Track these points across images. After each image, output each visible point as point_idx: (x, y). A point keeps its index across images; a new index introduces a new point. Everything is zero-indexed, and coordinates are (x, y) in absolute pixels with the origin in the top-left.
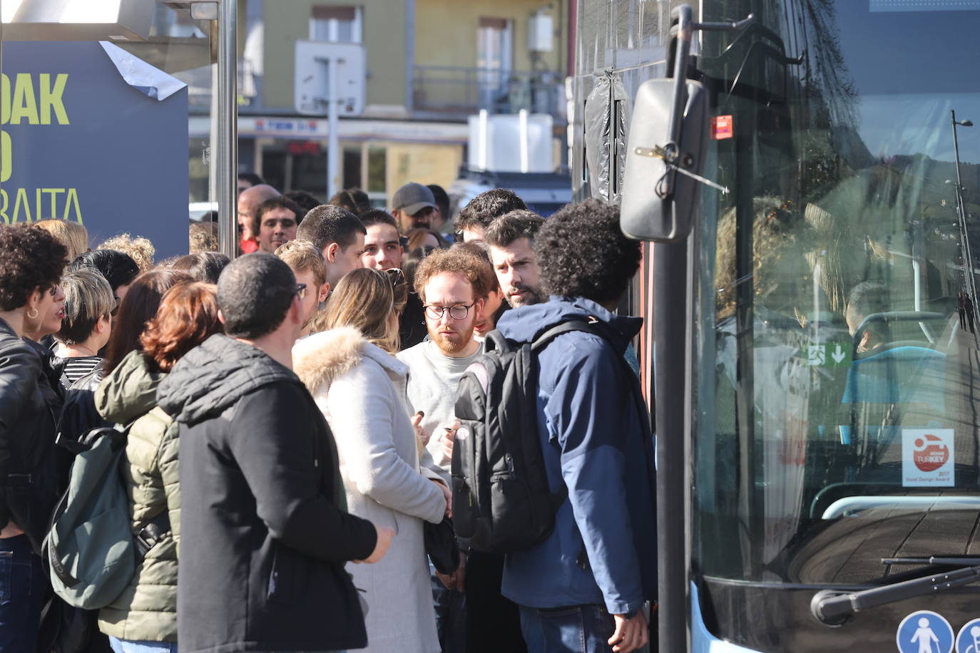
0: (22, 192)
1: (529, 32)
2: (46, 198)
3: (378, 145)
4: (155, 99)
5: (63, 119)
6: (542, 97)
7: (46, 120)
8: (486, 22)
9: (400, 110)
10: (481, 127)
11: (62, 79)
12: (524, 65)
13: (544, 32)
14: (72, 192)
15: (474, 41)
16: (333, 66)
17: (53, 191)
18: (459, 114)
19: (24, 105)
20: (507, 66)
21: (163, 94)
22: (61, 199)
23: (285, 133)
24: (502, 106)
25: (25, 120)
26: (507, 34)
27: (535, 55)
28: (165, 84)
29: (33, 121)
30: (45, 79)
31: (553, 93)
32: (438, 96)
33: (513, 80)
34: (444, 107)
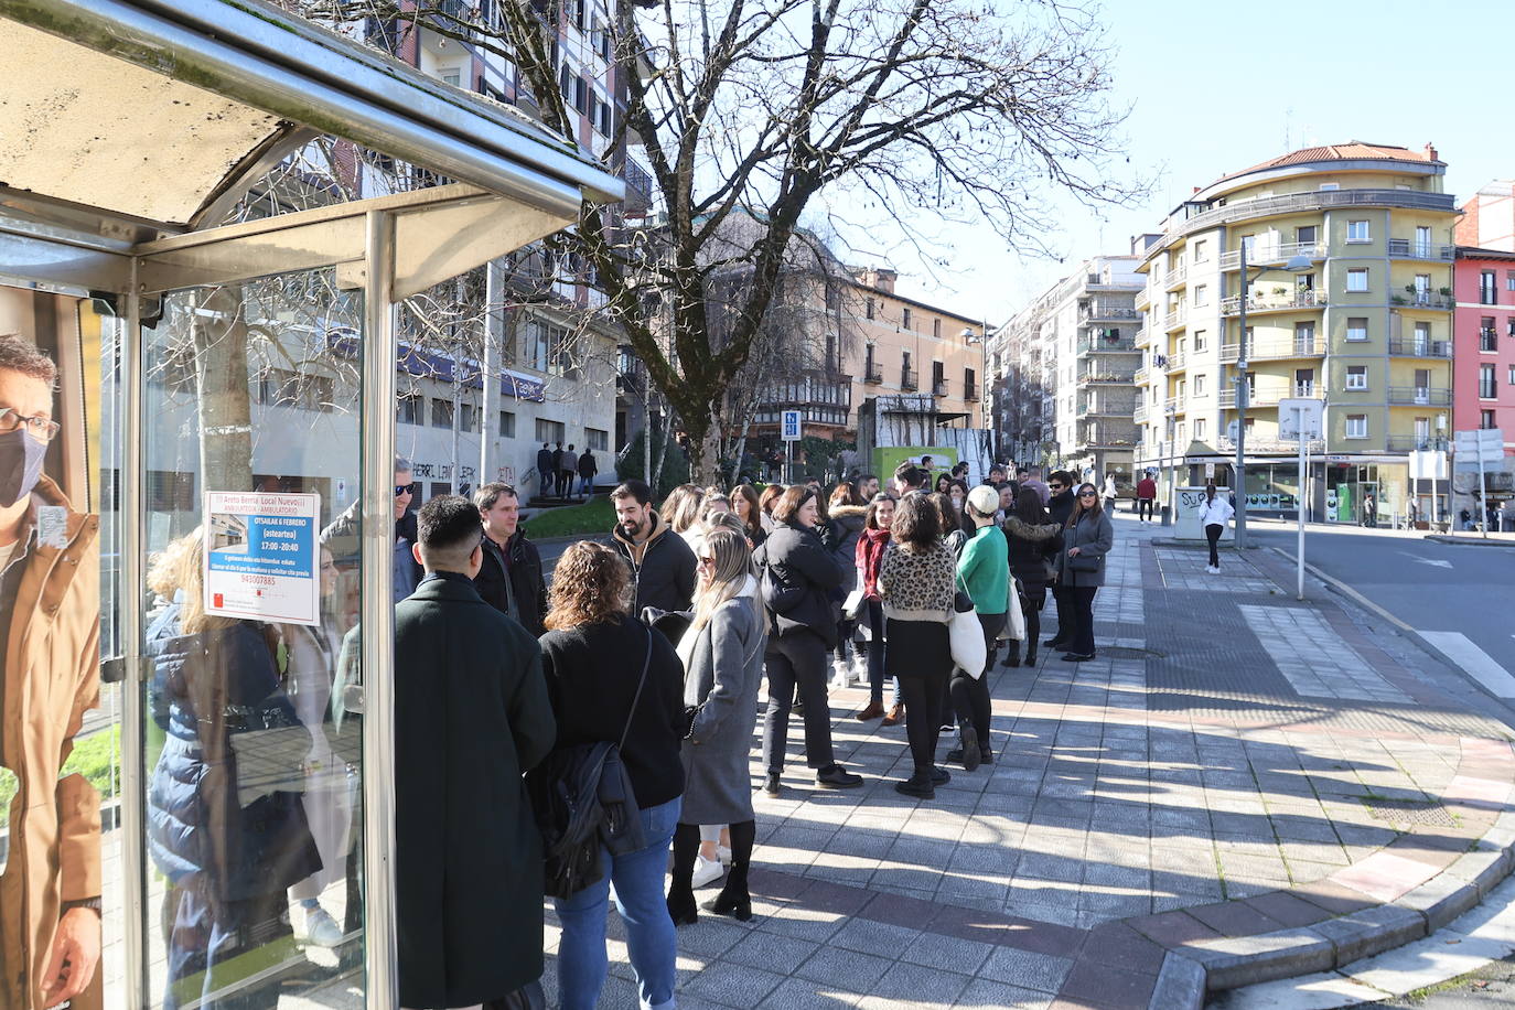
1: (1436, 422)
3: (1373, 465)
6: (1441, 445)
8: (1417, 419)
9: (1383, 452)
10: (1414, 457)
12: (1434, 434)
13: (1442, 422)
15: (1413, 425)
16: (1302, 412)
20: (1427, 435)
23: (1336, 460)
24: (1425, 448)
26: (1427, 423)
27: (1438, 430)
31: (1446, 444)
32: (1397, 446)
33: (1429, 440)
34: (1400, 450)
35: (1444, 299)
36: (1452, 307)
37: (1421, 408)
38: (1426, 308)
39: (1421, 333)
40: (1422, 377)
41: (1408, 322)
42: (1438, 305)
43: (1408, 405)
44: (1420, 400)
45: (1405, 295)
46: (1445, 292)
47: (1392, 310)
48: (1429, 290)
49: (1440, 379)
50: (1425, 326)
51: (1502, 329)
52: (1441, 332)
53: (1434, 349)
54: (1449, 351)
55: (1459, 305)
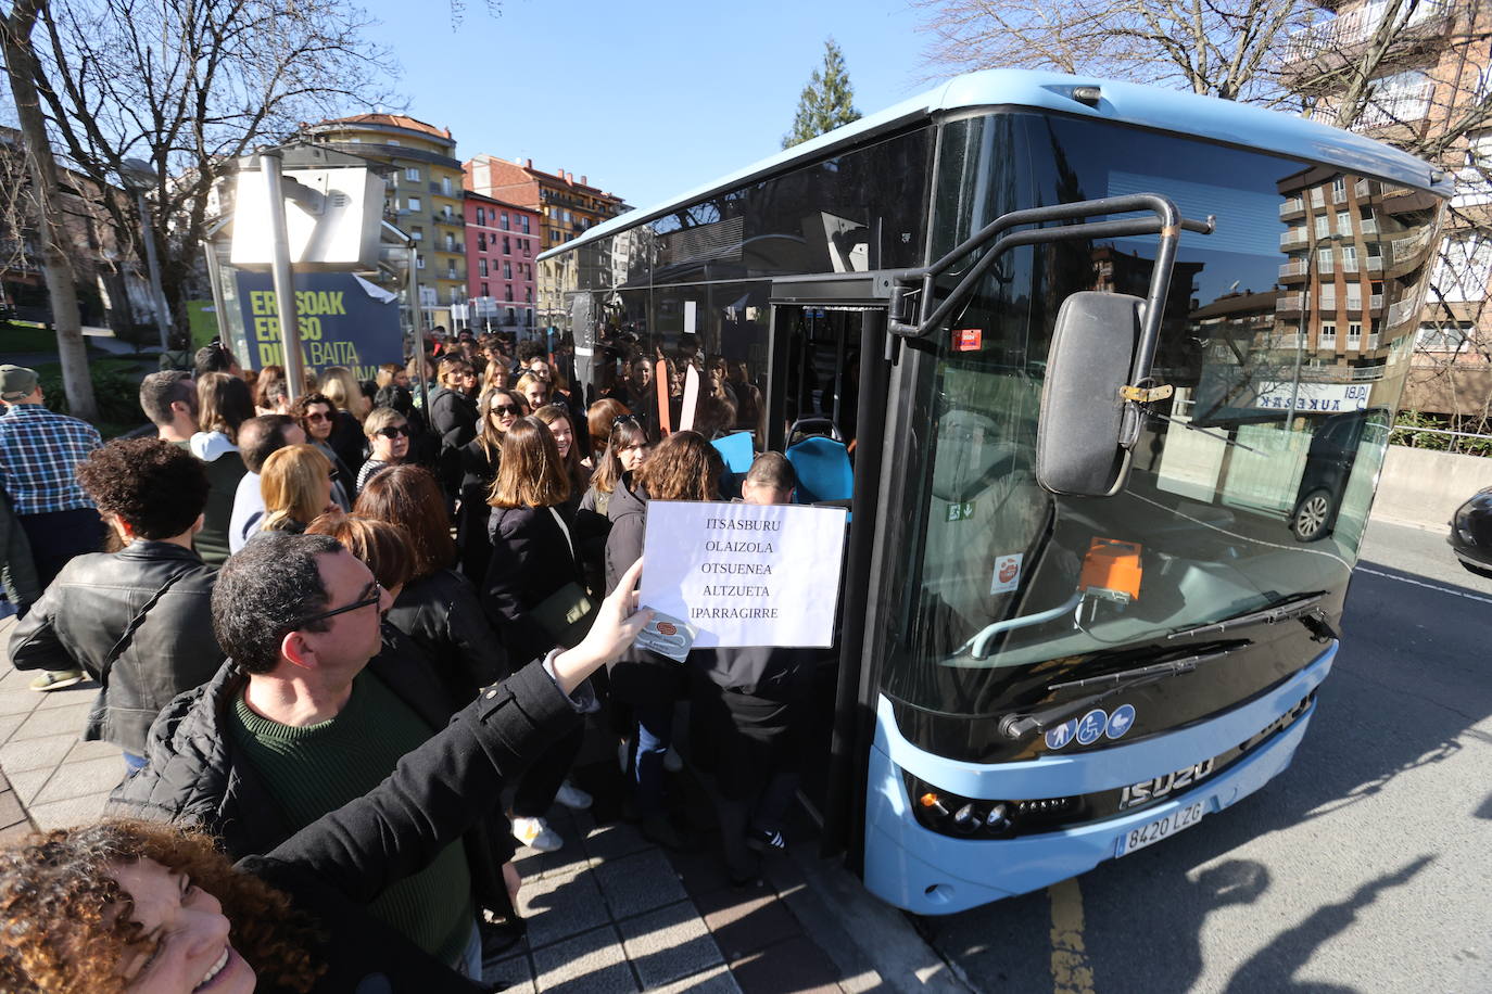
0: (327, 344)
2: (339, 346)
4: (383, 303)
5: (343, 312)
7: (335, 312)
11: (340, 294)
14: (350, 344)
17: (342, 344)
19: (324, 305)
21: (387, 301)
22: (346, 346)
25: (325, 312)
28: (387, 296)
29: (329, 313)
30: (332, 294)
34: (444, 302)
35: (460, 220)
36: (464, 225)
37: (452, 280)
38: (451, 224)
39: (449, 239)
40: (452, 263)
41: (443, 231)
42: (457, 224)
43: (446, 278)
44: (452, 276)
45: (441, 216)
46: (460, 216)
47: (434, 224)
48: (452, 215)
49: (461, 265)
50: (452, 234)
51: (489, 240)
52: (460, 239)
53: (457, 248)
54: (464, 250)
55: (468, 224)
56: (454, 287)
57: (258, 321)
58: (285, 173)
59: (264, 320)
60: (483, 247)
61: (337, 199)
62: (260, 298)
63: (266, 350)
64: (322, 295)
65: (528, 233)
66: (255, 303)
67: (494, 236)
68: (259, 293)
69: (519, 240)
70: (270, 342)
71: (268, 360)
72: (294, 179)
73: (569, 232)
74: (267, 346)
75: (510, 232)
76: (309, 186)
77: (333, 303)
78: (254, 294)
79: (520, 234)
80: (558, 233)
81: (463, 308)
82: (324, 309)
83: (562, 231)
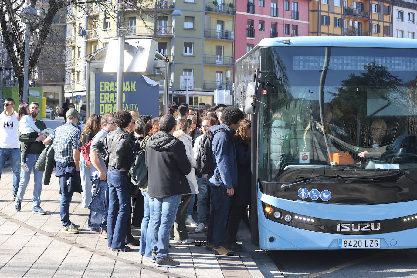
0: (127, 105)
1: (226, 74)
2: (131, 106)
3: (196, 96)
4: (153, 86)
5: (135, 90)
6: (228, 87)
7: (132, 91)
8: (218, 72)
9: (201, 89)
10: (216, 93)
11: (135, 82)
12: (225, 80)
13: (229, 74)
14: (136, 104)
15: (215, 76)
16: (187, 80)
17: (133, 104)
18: (212, 90)
19: (127, 87)
20: (222, 81)
21: (154, 85)
22: (134, 106)
23: (178, 93)
24: (220, 89)
26: (222, 74)
27: (227, 79)
28: (155, 83)
29: (129, 91)
30: (131, 82)
31: (231, 86)
32: (208, 86)
33: (223, 83)
34: (209, 89)
35: (230, 9)
36: (234, 13)
37: (219, 66)
38: (222, 13)
39: (219, 27)
40: (220, 50)
41: (214, 20)
42: (228, 12)
43: (213, 64)
44: (219, 62)
45: (213, 6)
46: (231, 5)
47: (206, 14)
48: (223, 4)
49: (228, 51)
50: (222, 23)
51: (257, 26)
52: (229, 26)
53: (226, 36)
54: (232, 37)
55: (237, 12)
56: (221, 72)
57: (101, 94)
58: (126, 41)
59: (103, 94)
60: (251, 33)
61: (141, 49)
62: (103, 84)
63: (102, 106)
64: (128, 83)
65: (297, 19)
66: (101, 86)
67: (262, 23)
68: (103, 82)
69: (288, 26)
70: (104, 103)
71: (102, 111)
72: (128, 44)
73: (340, 16)
74: (103, 105)
75: (279, 18)
76: (132, 45)
77: (131, 87)
78: (101, 83)
79: (289, 20)
80: (328, 18)
81: (226, 93)
82: (128, 89)
83: (331, 16)
